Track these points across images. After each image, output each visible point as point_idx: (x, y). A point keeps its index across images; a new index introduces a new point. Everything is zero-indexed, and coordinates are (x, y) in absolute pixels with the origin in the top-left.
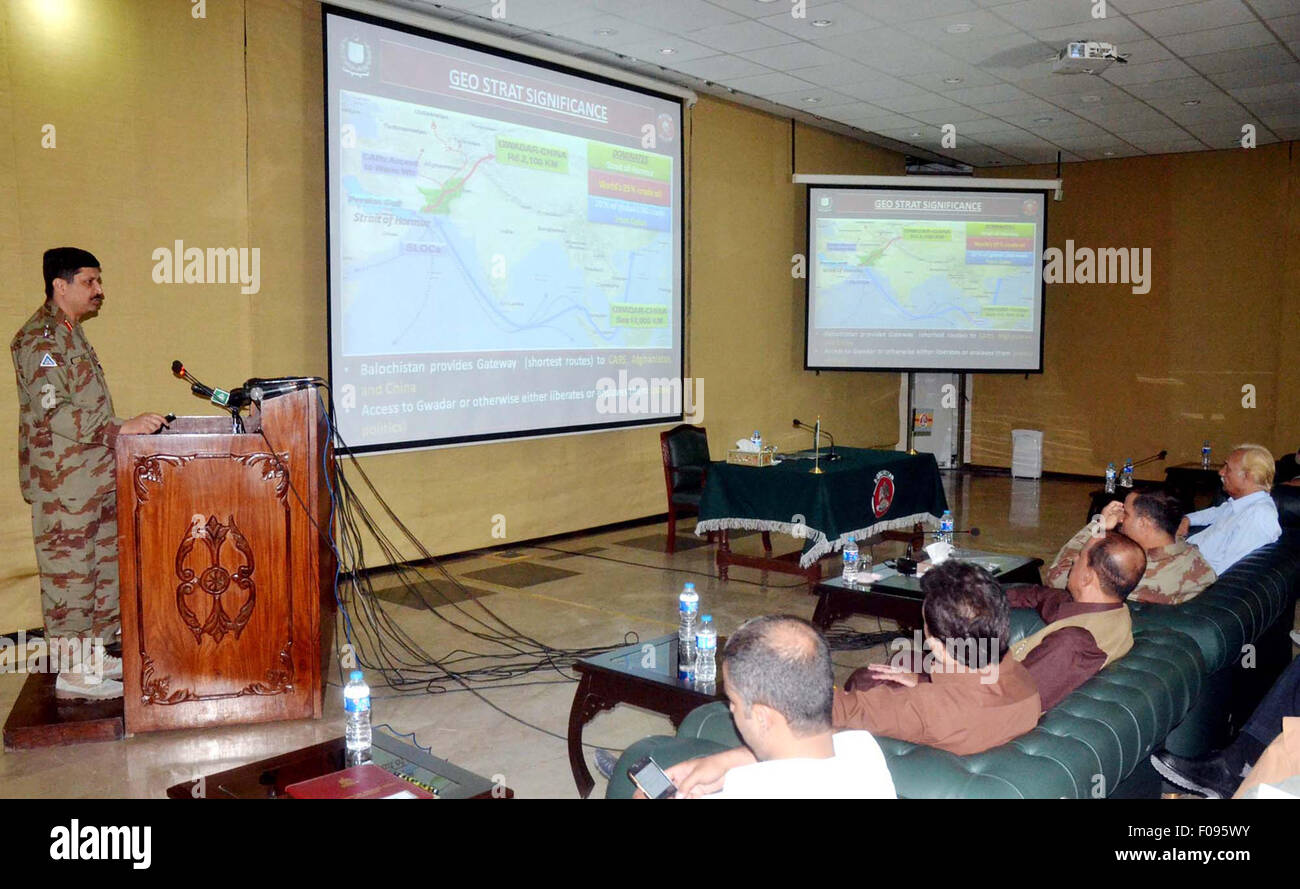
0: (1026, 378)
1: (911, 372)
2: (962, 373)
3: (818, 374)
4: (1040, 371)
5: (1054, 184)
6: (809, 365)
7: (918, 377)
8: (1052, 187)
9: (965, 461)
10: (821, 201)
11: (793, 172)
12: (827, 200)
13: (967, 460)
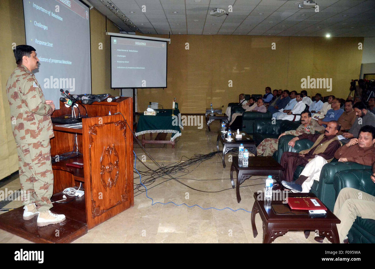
0: (163, 89)
1: (121, 88)
2: (134, 89)
3: (114, 90)
4: (166, 87)
5: (169, 40)
6: (112, 87)
7: (123, 90)
8: (169, 41)
9: (136, 112)
10: (114, 41)
11: (106, 32)
12: (115, 40)
13: (136, 111)
